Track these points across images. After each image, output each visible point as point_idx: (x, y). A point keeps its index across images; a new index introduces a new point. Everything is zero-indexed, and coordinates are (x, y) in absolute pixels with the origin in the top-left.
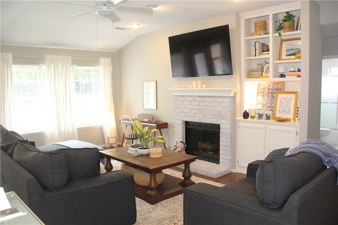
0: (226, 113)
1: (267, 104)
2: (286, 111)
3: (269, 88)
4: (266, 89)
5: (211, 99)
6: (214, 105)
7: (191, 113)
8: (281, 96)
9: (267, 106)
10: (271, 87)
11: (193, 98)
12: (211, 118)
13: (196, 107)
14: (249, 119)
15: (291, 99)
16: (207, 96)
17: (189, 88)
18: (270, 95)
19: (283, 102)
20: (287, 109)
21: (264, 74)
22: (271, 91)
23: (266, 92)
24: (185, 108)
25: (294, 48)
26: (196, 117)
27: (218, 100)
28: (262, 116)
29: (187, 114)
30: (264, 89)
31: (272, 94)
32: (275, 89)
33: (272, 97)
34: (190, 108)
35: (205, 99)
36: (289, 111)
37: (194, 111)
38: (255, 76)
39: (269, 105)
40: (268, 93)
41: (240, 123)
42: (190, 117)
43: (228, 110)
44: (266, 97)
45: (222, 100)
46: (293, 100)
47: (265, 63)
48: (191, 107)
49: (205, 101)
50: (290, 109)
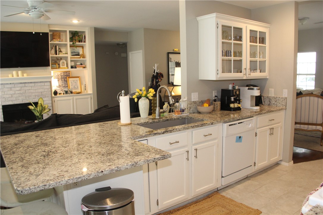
0: (47, 93)
1: (62, 85)
2: (76, 88)
3: (61, 75)
4: (60, 76)
5: (33, 84)
6: (37, 89)
7: (12, 97)
8: (71, 80)
9: (63, 86)
10: (62, 74)
11: (14, 85)
12: (34, 99)
13: (17, 92)
14: (58, 95)
15: (77, 81)
16: (29, 83)
17: (8, 77)
18: (63, 79)
19: (73, 83)
20: (76, 87)
21: (61, 66)
22: (63, 77)
23: (60, 78)
24: (4, 94)
25: (76, 51)
26: (19, 100)
27: (39, 84)
28: (67, 92)
29: (7, 99)
30: (58, 76)
31: (64, 79)
32: (65, 76)
33: (65, 81)
34: (11, 94)
35: (26, 85)
36: (78, 87)
37: (15, 96)
38: (54, 67)
39: (64, 85)
40: (61, 78)
41: (55, 98)
42: (11, 101)
43: (48, 91)
44: (60, 80)
45: (43, 84)
46: (79, 82)
47: (56, 59)
48: (11, 92)
49: (27, 87)
50: (78, 86)
